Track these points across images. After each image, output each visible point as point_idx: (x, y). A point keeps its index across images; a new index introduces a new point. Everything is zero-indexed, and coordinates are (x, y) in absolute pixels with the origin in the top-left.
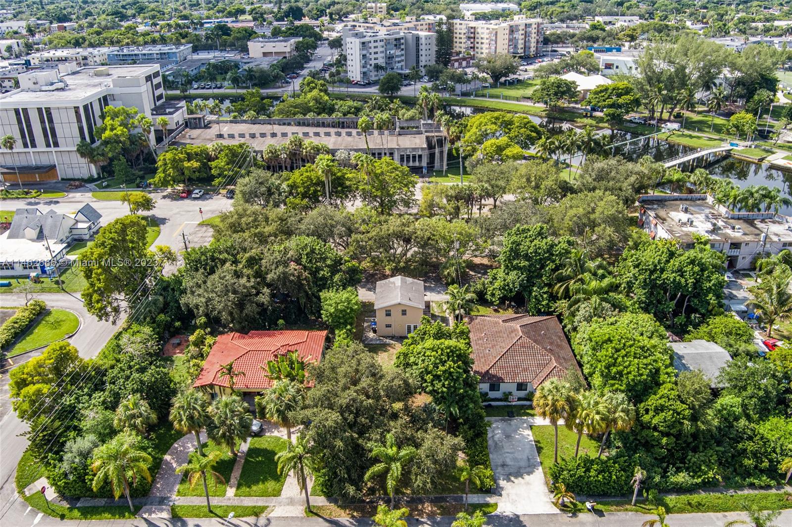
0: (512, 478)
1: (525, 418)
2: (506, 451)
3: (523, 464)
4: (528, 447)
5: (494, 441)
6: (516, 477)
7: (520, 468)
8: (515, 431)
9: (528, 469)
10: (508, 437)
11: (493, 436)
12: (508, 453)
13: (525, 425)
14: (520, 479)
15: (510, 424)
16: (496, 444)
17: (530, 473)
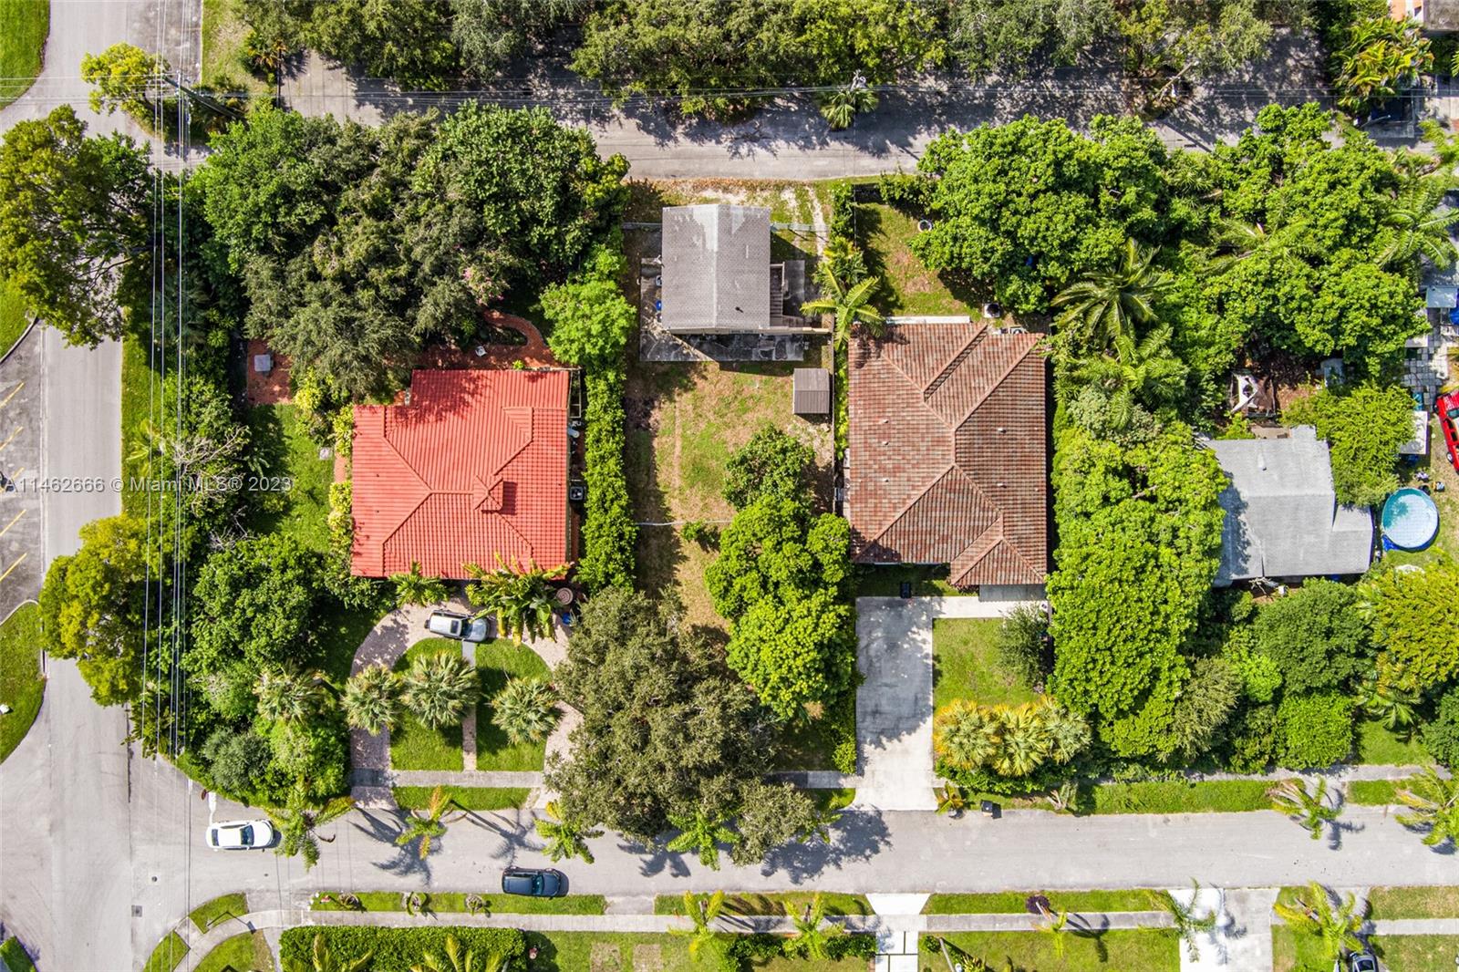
0: (884, 740)
1: (927, 599)
2: (885, 680)
3: (906, 710)
4: (920, 671)
5: (868, 657)
6: (890, 739)
7: (900, 718)
8: (905, 633)
9: (911, 723)
10: (893, 646)
11: (867, 646)
12: (886, 685)
13: (924, 618)
14: (895, 741)
15: (900, 616)
16: (871, 664)
17: (911, 730)
